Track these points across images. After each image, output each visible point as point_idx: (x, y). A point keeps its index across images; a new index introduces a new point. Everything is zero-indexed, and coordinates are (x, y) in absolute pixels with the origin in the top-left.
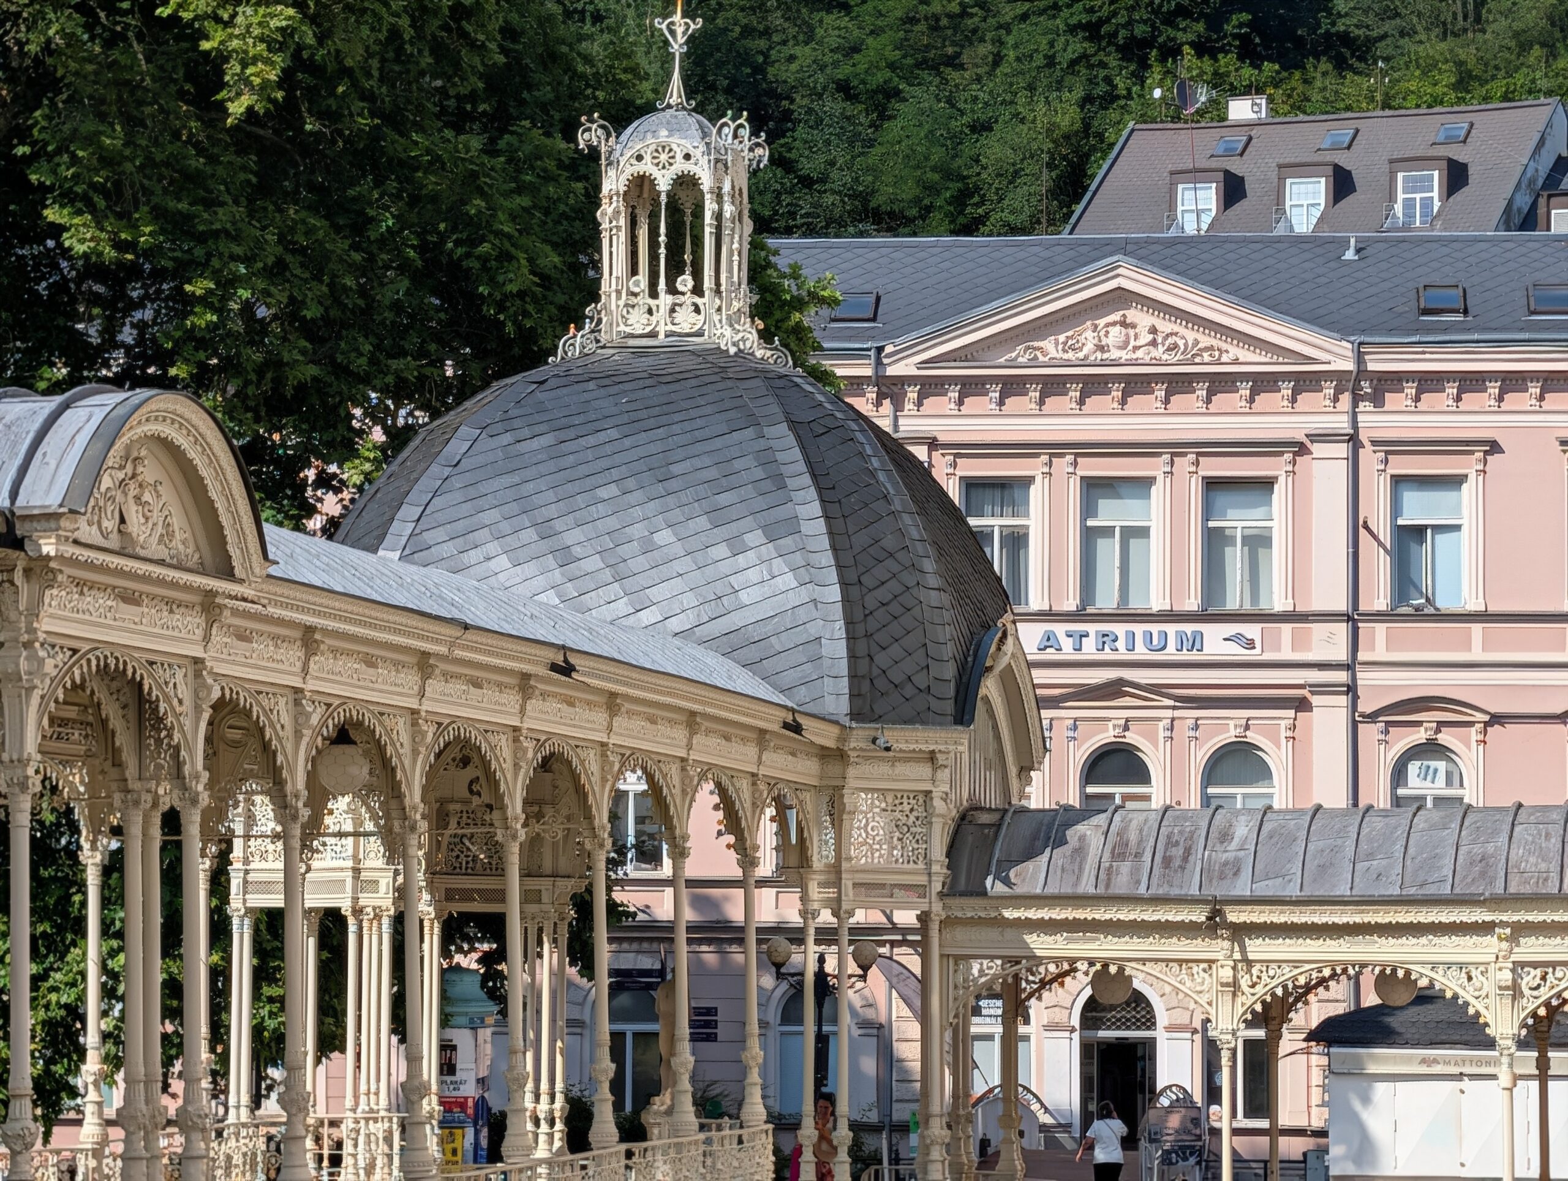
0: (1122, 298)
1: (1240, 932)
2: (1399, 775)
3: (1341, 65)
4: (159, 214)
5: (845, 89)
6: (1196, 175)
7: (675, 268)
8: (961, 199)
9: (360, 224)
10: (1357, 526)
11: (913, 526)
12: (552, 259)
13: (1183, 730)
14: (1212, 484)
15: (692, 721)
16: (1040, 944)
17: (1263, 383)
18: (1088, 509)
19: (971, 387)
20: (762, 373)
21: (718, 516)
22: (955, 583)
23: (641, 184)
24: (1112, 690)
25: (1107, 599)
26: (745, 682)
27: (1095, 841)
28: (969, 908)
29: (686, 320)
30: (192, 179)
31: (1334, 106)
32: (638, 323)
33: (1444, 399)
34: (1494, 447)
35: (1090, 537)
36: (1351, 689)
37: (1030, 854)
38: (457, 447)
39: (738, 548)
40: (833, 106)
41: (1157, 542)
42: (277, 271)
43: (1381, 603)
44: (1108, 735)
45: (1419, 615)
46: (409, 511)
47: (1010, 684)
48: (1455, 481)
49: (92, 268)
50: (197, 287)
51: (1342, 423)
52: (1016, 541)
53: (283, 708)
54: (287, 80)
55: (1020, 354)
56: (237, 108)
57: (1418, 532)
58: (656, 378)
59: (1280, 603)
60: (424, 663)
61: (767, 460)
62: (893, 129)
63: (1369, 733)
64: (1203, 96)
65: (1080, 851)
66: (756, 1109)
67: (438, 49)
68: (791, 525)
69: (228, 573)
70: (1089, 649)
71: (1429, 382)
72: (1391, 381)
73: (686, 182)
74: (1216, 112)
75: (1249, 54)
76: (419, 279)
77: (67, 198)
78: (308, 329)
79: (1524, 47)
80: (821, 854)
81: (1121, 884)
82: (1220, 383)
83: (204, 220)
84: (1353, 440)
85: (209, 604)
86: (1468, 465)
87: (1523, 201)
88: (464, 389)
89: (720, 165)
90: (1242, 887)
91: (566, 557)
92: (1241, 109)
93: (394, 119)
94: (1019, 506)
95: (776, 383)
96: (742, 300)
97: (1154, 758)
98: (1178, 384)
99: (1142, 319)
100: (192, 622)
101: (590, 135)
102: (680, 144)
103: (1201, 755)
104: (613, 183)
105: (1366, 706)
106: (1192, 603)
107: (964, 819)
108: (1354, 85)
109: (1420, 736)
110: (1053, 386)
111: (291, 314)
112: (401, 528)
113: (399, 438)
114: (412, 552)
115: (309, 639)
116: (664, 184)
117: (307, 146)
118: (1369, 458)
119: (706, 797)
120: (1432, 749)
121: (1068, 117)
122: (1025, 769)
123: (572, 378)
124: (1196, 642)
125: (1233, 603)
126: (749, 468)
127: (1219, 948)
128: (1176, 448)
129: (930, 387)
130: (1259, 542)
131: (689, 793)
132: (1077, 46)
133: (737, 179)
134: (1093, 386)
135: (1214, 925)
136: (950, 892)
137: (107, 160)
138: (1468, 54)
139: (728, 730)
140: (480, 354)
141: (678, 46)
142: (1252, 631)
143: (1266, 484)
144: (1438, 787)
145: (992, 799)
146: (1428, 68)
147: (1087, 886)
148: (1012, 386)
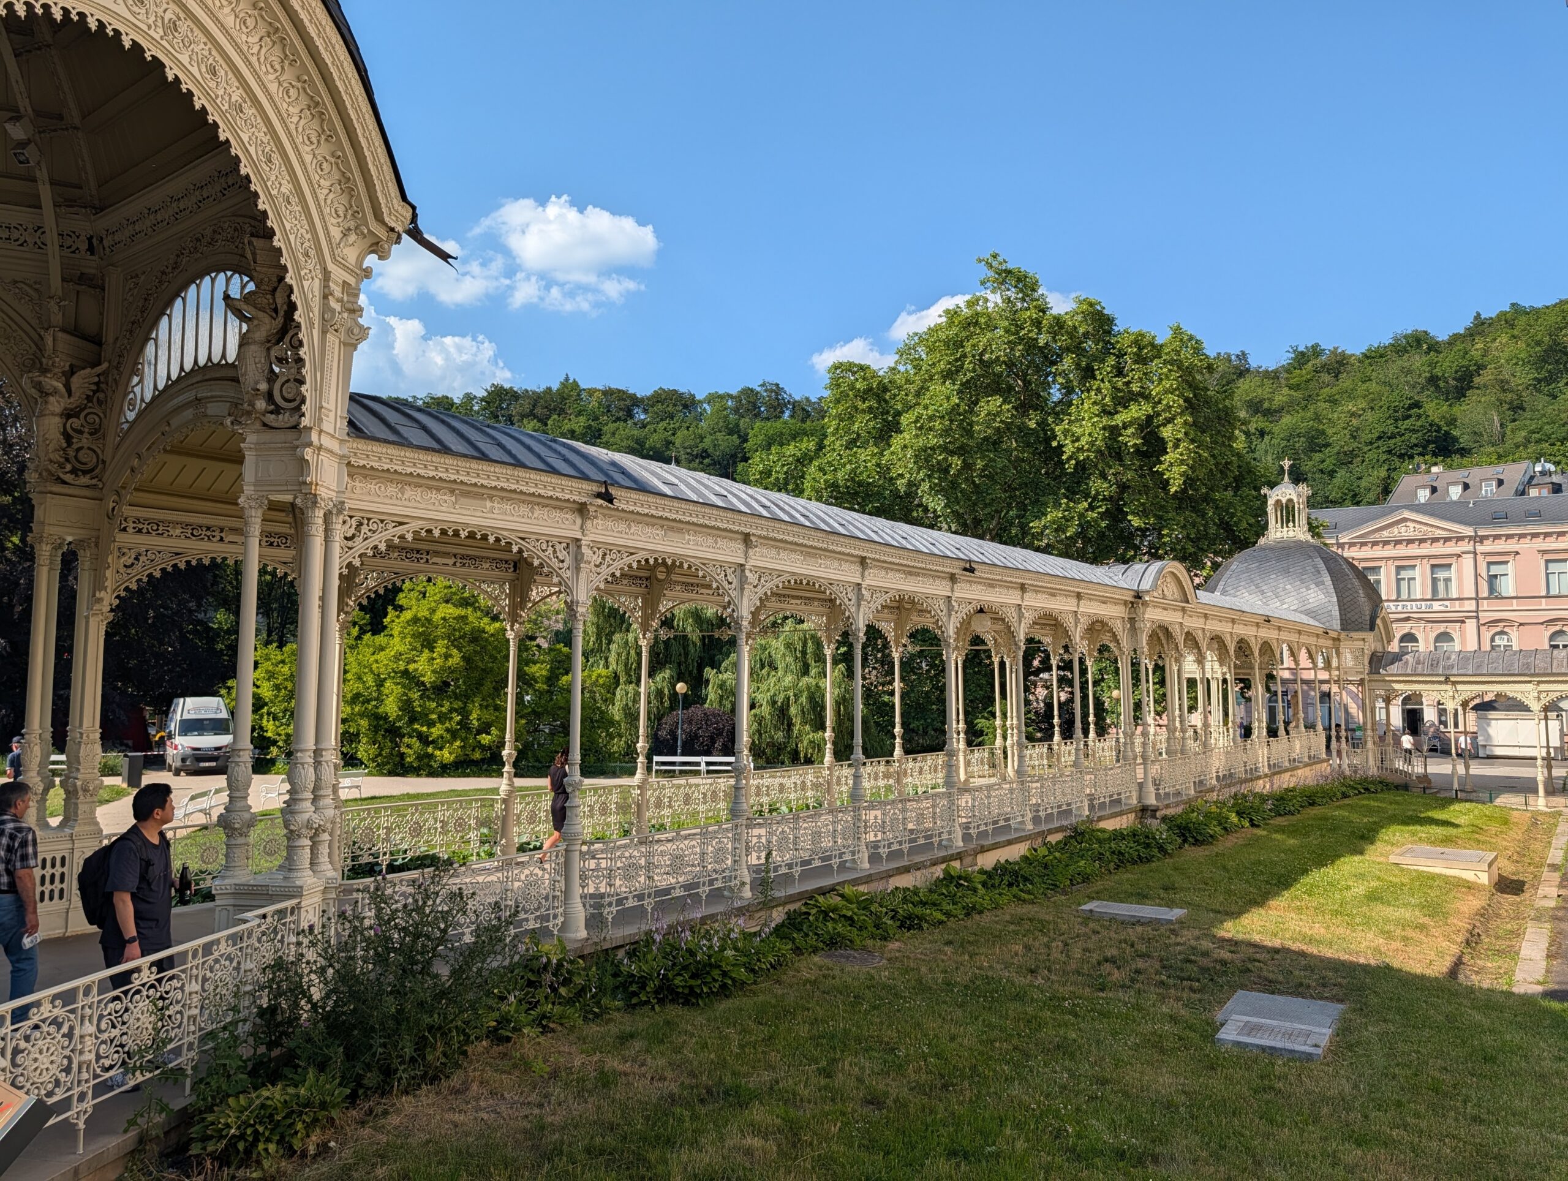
0: (1405, 520)
1: (1454, 683)
2: (1493, 640)
3: (1462, 456)
4: (1155, 516)
5: (1322, 471)
6: (1423, 487)
7: (1288, 521)
8: (1355, 496)
9: (1203, 515)
10: (1476, 575)
11: (1356, 582)
12: (1252, 521)
13: (1428, 629)
14: (1433, 566)
15: (1300, 632)
16: (1396, 686)
17: (1447, 540)
18: (1398, 573)
19: (1363, 544)
20: (1310, 545)
21: (1302, 581)
22: (1368, 596)
23: (1278, 502)
24: (1407, 619)
25: (1404, 596)
26: (1312, 622)
27: (1411, 660)
28: (1375, 677)
29: (1291, 534)
30: (1162, 507)
31: (1460, 467)
32: (1279, 535)
33: (1502, 541)
34: (1517, 553)
35: (1398, 581)
36: (1477, 617)
37: (1392, 663)
38: (1233, 567)
39: (1308, 589)
40: (1317, 476)
41: (1418, 581)
42: (1184, 527)
43: (1485, 595)
44: (1406, 631)
45: (1496, 598)
46: (1222, 583)
47: (1384, 620)
48: (1506, 562)
49: (1138, 529)
50: (1165, 532)
51: (1471, 548)
52: (1378, 582)
53: (1200, 633)
54: (1185, 483)
55: (1377, 535)
56: (1173, 490)
57: (1496, 576)
58: (1284, 548)
59: (1454, 594)
60: (1233, 621)
61: (1315, 567)
62: (1335, 481)
63: (1483, 629)
64: (1423, 467)
65: (1407, 662)
66: (1320, 727)
67: (1221, 472)
68: (1323, 583)
69: (1187, 602)
70: (1400, 609)
71: (1497, 537)
72: (1487, 537)
73: (1290, 500)
74: (1428, 471)
75: (1435, 455)
76: (1219, 526)
77: (1133, 513)
78: (1192, 540)
79: (1518, 447)
80: (1335, 663)
81: (1419, 671)
82: (1435, 540)
83: (1166, 516)
84: (1475, 553)
85: (1183, 610)
86: (1510, 558)
87: (1521, 488)
88: (1231, 553)
89: (1299, 496)
90: (1455, 671)
91: (1263, 592)
92: (1434, 469)
93: (1211, 489)
94: (1378, 573)
95: (1317, 549)
96: (1306, 528)
97: (1420, 636)
98: (1422, 541)
99: (1411, 525)
100: (1179, 614)
101: (1265, 490)
102: (1288, 491)
103: (1434, 635)
104: (1271, 502)
105: (1482, 621)
106: (1429, 596)
107: (1373, 654)
108: (1465, 461)
109: (1498, 629)
110: (1386, 543)
111: (1188, 537)
112: (1220, 587)
113: (1216, 566)
114: (1224, 592)
115: (1206, 616)
116: (1284, 501)
117: (1190, 498)
118: (1480, 558)
119: (1304, 651)
120: (1502, 633)
121: (1383, 473)
122: (1389, 642)
123: (1264, 549)
124: (1431, 606)
125: (1441, 596)
126: (1310, 569)
127: (1449, 687)
128: (1423, 557)
129: (1352, 545)
130: (1447, 580)
131: (1299, 649)
132: (1385, 456)
133: (1302, 500)
134: (1398, 542)
135: (1447, 681)
136: (1371, 673)
137: (1143, 504)
138: (1501, 451)
139: (1309, 634)
140: (1234, 543)
141: (1286, 468)
142: (1447, 603)
143: (1450, 565)
144: (1505, 642)
145: (1380, 649)
146: (1489, 455)
147: (1409, 671)
148: (1375, 543)
